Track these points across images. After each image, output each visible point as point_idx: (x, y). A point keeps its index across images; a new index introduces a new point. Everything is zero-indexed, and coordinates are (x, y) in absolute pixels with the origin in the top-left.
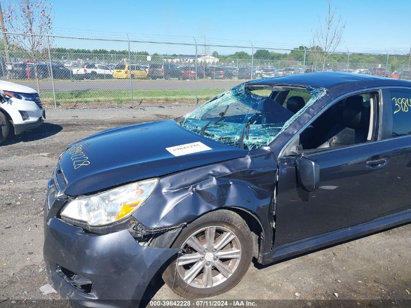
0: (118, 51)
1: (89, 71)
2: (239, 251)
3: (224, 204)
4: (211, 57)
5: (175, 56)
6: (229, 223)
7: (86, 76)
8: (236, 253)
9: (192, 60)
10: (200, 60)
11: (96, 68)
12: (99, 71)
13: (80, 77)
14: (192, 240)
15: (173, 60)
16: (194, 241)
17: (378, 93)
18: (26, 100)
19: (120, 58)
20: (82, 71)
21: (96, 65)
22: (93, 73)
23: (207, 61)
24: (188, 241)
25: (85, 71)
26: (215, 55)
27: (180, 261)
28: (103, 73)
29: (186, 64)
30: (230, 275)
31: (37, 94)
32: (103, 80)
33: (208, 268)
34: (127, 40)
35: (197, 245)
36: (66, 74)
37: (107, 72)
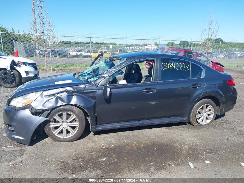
0: (99, 42)
1: (79, 53)
2: (78, 123)
3: (70, 102)
4: (153, 46)
5: (132, 45)
6: (72, 111)
7: (77, 56)
8: (77, 124)
9: (141, 48)
10: (146, 47)
11: (82, 52)
12: (84, 54)
13: (74, 57)
14: (56, 116)
15: (130, 48)
16: (57, 117)
17: (154, 61)
18: (29, 66)
19: (100, 46)
20: (74, 54)
21: (83, 50)
22: (81, 55)
23: (150, 48)
24: (55, 117)
25: (76, 53)
26: (156, 44)
27: (51, 125)
28: (86, 55)
29: (137, 50)
30: (74, 134)
31: (35, 63)
32: (85, 58)
33: (65, 130)
34: (89, 37)
35: (59, 119)
36: (66, 55)
37: (89, 54)
